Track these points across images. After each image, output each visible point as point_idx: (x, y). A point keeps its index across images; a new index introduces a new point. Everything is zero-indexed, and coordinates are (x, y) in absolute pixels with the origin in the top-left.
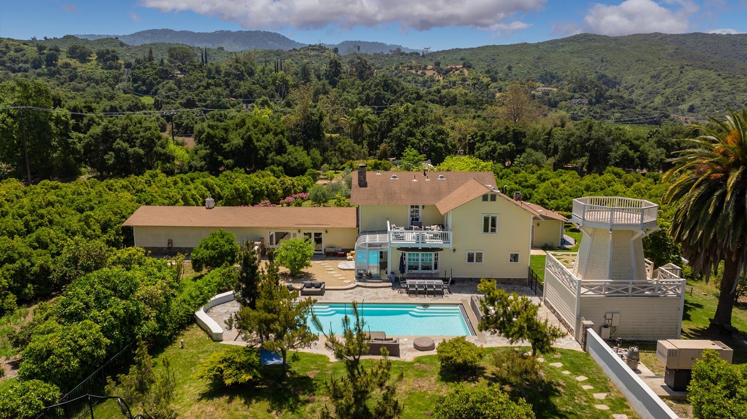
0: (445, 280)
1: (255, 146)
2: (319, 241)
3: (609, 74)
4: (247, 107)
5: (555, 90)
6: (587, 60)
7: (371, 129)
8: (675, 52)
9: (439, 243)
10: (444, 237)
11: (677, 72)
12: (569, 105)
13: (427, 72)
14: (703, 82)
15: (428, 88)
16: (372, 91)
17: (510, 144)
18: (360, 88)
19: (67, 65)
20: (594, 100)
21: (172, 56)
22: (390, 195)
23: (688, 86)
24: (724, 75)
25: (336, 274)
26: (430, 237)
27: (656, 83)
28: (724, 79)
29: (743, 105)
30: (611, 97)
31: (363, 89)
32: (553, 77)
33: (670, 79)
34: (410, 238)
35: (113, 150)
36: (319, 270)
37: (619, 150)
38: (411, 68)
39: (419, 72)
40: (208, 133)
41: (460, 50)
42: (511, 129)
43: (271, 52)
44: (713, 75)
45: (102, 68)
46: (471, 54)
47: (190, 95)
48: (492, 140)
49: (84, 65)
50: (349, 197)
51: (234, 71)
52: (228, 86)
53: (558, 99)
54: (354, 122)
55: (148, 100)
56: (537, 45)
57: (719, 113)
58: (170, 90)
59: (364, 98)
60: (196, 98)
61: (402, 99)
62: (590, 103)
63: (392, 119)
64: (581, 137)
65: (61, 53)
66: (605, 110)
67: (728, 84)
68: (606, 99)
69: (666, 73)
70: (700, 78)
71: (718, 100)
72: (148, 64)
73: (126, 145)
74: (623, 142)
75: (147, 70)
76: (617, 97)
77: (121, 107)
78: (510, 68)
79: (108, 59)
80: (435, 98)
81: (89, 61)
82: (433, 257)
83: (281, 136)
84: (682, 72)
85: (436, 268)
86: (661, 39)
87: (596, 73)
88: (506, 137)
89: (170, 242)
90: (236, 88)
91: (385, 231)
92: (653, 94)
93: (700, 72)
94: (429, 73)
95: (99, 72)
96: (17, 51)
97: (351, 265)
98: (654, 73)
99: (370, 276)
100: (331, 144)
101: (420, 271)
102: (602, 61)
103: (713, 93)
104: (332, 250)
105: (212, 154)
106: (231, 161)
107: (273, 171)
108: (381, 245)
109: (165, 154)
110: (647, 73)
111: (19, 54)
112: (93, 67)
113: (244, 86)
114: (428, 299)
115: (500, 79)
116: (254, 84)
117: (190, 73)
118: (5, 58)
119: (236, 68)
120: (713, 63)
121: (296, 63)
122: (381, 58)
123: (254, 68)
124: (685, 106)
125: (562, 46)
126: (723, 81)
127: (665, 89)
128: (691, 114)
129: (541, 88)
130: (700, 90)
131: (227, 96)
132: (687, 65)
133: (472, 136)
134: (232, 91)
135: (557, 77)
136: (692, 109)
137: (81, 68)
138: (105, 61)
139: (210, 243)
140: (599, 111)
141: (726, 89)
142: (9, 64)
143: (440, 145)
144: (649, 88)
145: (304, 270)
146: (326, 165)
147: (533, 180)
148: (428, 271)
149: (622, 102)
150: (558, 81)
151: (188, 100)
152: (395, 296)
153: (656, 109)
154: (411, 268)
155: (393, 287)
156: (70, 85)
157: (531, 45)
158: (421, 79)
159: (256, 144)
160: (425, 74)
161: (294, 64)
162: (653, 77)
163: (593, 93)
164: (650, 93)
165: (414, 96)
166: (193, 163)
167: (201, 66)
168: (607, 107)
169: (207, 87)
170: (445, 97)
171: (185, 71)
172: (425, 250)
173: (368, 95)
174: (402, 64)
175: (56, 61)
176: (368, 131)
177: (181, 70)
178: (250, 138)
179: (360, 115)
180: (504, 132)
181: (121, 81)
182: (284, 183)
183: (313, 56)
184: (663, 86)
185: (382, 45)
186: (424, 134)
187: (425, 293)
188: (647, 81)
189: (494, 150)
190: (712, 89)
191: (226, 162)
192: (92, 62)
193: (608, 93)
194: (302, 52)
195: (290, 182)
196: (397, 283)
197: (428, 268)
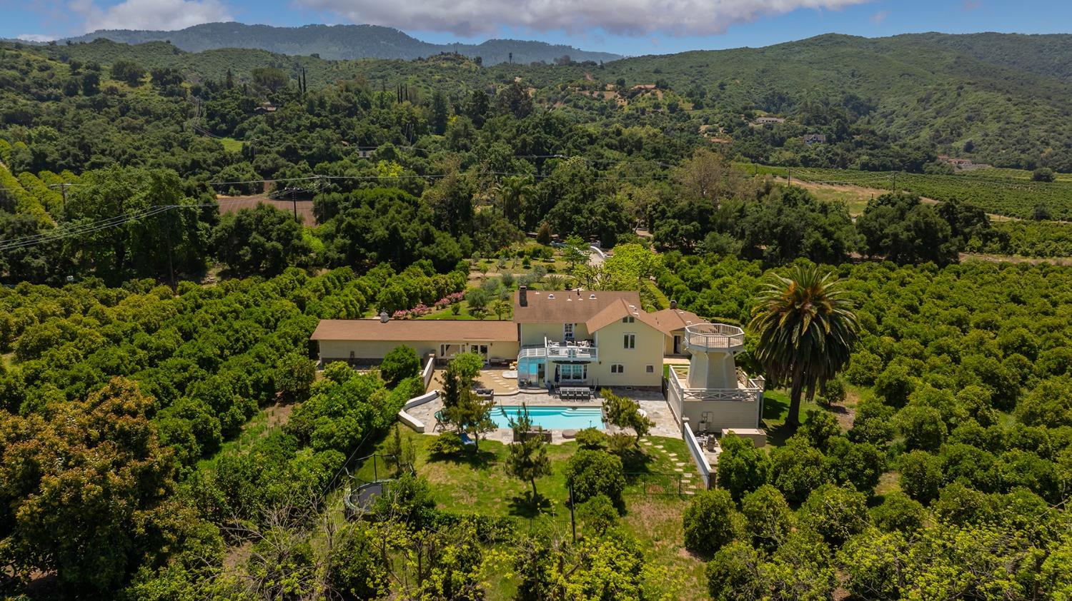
0: (592, 387)
1: (401, 238)
2: (484, 350)
3: (861, 95)
4: (364, 154)
5: (782, 121)
6: (833, 74)
7: (529, 202)
8: (956, 62)
9: (587, 356)
10: (592, 352)
11: (953, 94)
12: (800, 143)
13: (605, 93)
14: (987, 110)
15: (607, 118)
16: (530, 134)
17: (694, 223)
18: (514, 130)
19: (112, 91)
20: (834, 136)
21: (258, 80)
22: (548, 314)
23: (965, 115)
24: (1015, 100)
25: (501, 382)
26: (580, 351)
27: (925, 109)
28: (1015, 105)
29: (1038, 143)
30: (858, 132)
31: (518, 131)
32: (782, 99)
33: (943, 104)
34: (563, 353)
35: (248, 245)
36: (488, 378)
37: (812, 237)
38: (584, 88)
39: (595, 95)
40: (349, 223)
41: (654, 57)
42: (696, 205)
43: (387, 62)
44: (1001, 99)
45: (160, 94)
46: (670, 64)
47: (291, 140)
48: (674, 217)
49: (135, 90)
50: (507, 299)
51: (344, 103)
52: (338, 126)
53: (784, 134)
54: (508, 193)
55: (232, 146)
56: (763, 51)
57: (1007, 153)
58: (263, 132)
59: (520, 145)
60: (298, 145)
61: (570, 145)
62: (829, 141)
63: (554, 189)
64: (768, 222)
65: (103, 73)
66: (848, 150)
67: (1020, 112)
68: (851, 135)
69: (939, 95)
70: (984, 103)
71: (1006, 135)
72: (226, 93)
73: (262, 239)
74: (817, 228)
75: (226, 101)
76: (866, 131)
77: (205, 161)
78: (722, 86)
79: (168, 82)
80: (614, 142)
81: (142, 84)
82: (583, 368)
83: (428, 223)
84: (959, 95)
85: (585, 377)
86: (939, 41)
87: (843, 93)
88: (690, 215)
89: (352, 353)
90: (349, 128)
91: (543, 346)
92: (918, 125)
93: (983, 95)
94: (609, 96)
95: (157, 101)
96: (42, 69)
97: (514, 374)
98: (923, 94)
99: (530, 384)
100: (482, 224)
101: (572, 380)
102: (853, 75)
103: (1000, 125)
104: (497, 361)
105: (352, 245)
106: (374, 254)
107: (422, 266)
108: (540, 358)
109: (302, 247)
110: (914, 94)
111: (45, 74)
112: (148, 92)
113: (360, 126)
114: (576, 403)
115: (707, 105)
116: (373, 122)
117: (285, 105)
118: (27, 81)
119: (347, 99)
120: (1006, 79)
121: (424, 81)
122: (542, 70)
123: (369, 98)
124: (960, 144)
125: (799, 52)
126: (1013, 109)
127: (935, 118)
128: (968, 154)
129: (762, 119)
130: (982, 121)
131: (339, 141)
132: (969, 84)
133: (654, 207)
134: (344, 134)
135: (789, 99)
136: (969, 148)
137: (131, 94)
138: (164, 84)
139: (396, 358)
140: (839, 151)
141: (1017, 120)
142: (35, 90)
143: (611, 223)
144: (914, 116)
145: (475, 379)
146: (477, 253)
147: (706, 276)
148: (578, 380)
149: (873, 139)
150: (790, 105)
151: (288, 148)
152: (550, 401)
153: (918, 148)
154: (564, 377)
155: (549, 394)
156: (123, 121)
157: (754, 50)
158: (597, 104)
159: (402, 234)
160: (603, 97)
161: (421, 83)
162: (920, 100)
163: (834, 125)
164: (916, 124)
165: (585, 140)
166: (330, 254)
167: (298, 95)
168: (851, 146)
169: (312, 127)
170: (626, 140)
171: (277, 102)
172: (575, 362)
173: (524, 140)
174: (571, 82)
175: (98, 84)
176: (525, 204)
177: (272, 100)
178: (395, 228)
179: (516, 185)
180: (687, 208)
181: (192, 116)
182: (437, 283)
183: (446, 69)
184: (934, 114)
185: (542, 47)
186: (592, 212)
187: (575, 398)
188: (912, 106)
189: (675, 231)
190: (998, 119)
191: (369, 255)
192: (146, 86)
193: (854, 126)
194: (431, 63)
195: (443, 281)
196: (552, 390)
197: (579, 377)
